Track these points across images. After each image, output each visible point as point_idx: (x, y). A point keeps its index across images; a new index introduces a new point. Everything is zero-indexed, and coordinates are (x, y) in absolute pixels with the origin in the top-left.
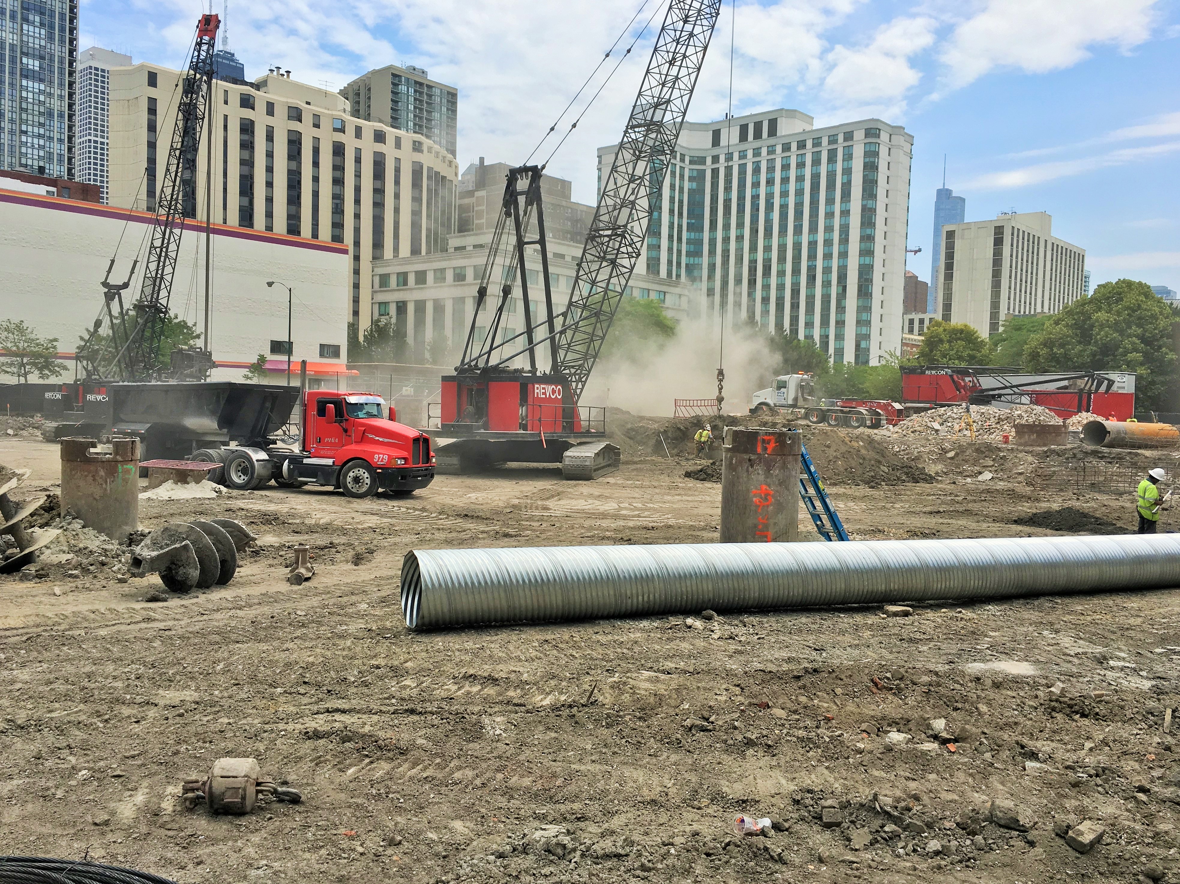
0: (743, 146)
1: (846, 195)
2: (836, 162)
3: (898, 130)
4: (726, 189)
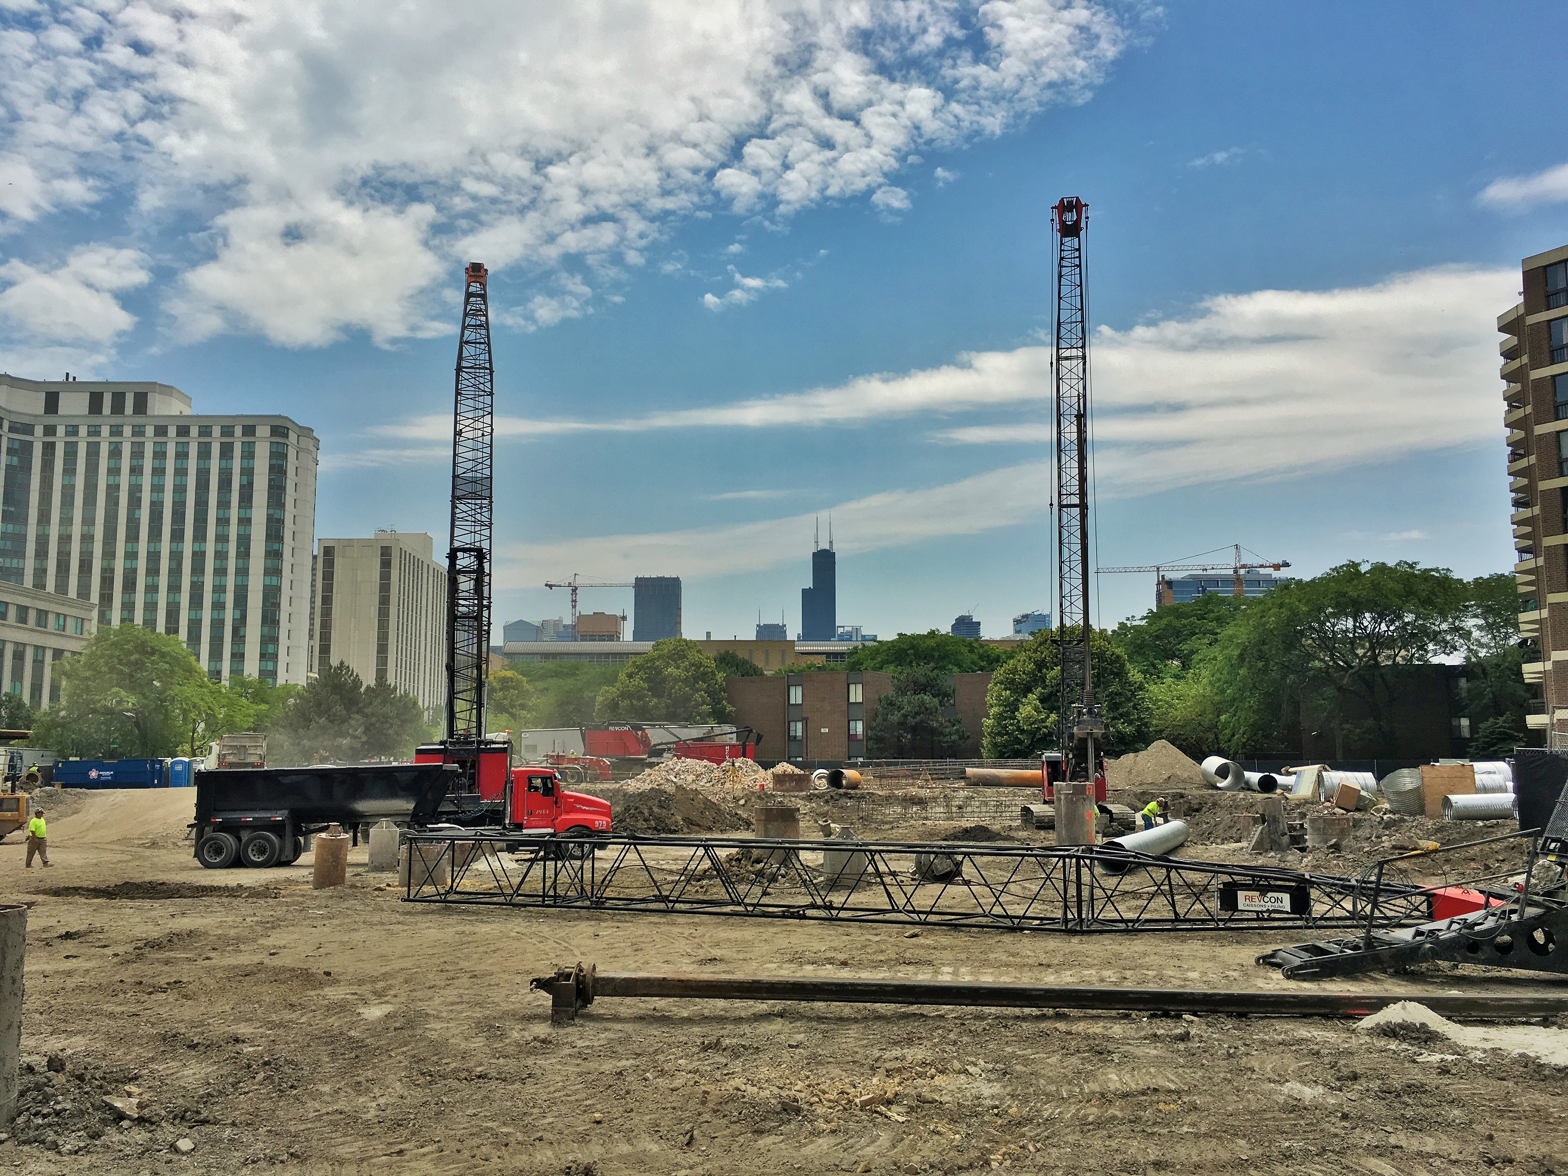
0: (95, 420)
1: (246, 500)
2: (232, 458)
3: (306, 432)
4: (65, 471)
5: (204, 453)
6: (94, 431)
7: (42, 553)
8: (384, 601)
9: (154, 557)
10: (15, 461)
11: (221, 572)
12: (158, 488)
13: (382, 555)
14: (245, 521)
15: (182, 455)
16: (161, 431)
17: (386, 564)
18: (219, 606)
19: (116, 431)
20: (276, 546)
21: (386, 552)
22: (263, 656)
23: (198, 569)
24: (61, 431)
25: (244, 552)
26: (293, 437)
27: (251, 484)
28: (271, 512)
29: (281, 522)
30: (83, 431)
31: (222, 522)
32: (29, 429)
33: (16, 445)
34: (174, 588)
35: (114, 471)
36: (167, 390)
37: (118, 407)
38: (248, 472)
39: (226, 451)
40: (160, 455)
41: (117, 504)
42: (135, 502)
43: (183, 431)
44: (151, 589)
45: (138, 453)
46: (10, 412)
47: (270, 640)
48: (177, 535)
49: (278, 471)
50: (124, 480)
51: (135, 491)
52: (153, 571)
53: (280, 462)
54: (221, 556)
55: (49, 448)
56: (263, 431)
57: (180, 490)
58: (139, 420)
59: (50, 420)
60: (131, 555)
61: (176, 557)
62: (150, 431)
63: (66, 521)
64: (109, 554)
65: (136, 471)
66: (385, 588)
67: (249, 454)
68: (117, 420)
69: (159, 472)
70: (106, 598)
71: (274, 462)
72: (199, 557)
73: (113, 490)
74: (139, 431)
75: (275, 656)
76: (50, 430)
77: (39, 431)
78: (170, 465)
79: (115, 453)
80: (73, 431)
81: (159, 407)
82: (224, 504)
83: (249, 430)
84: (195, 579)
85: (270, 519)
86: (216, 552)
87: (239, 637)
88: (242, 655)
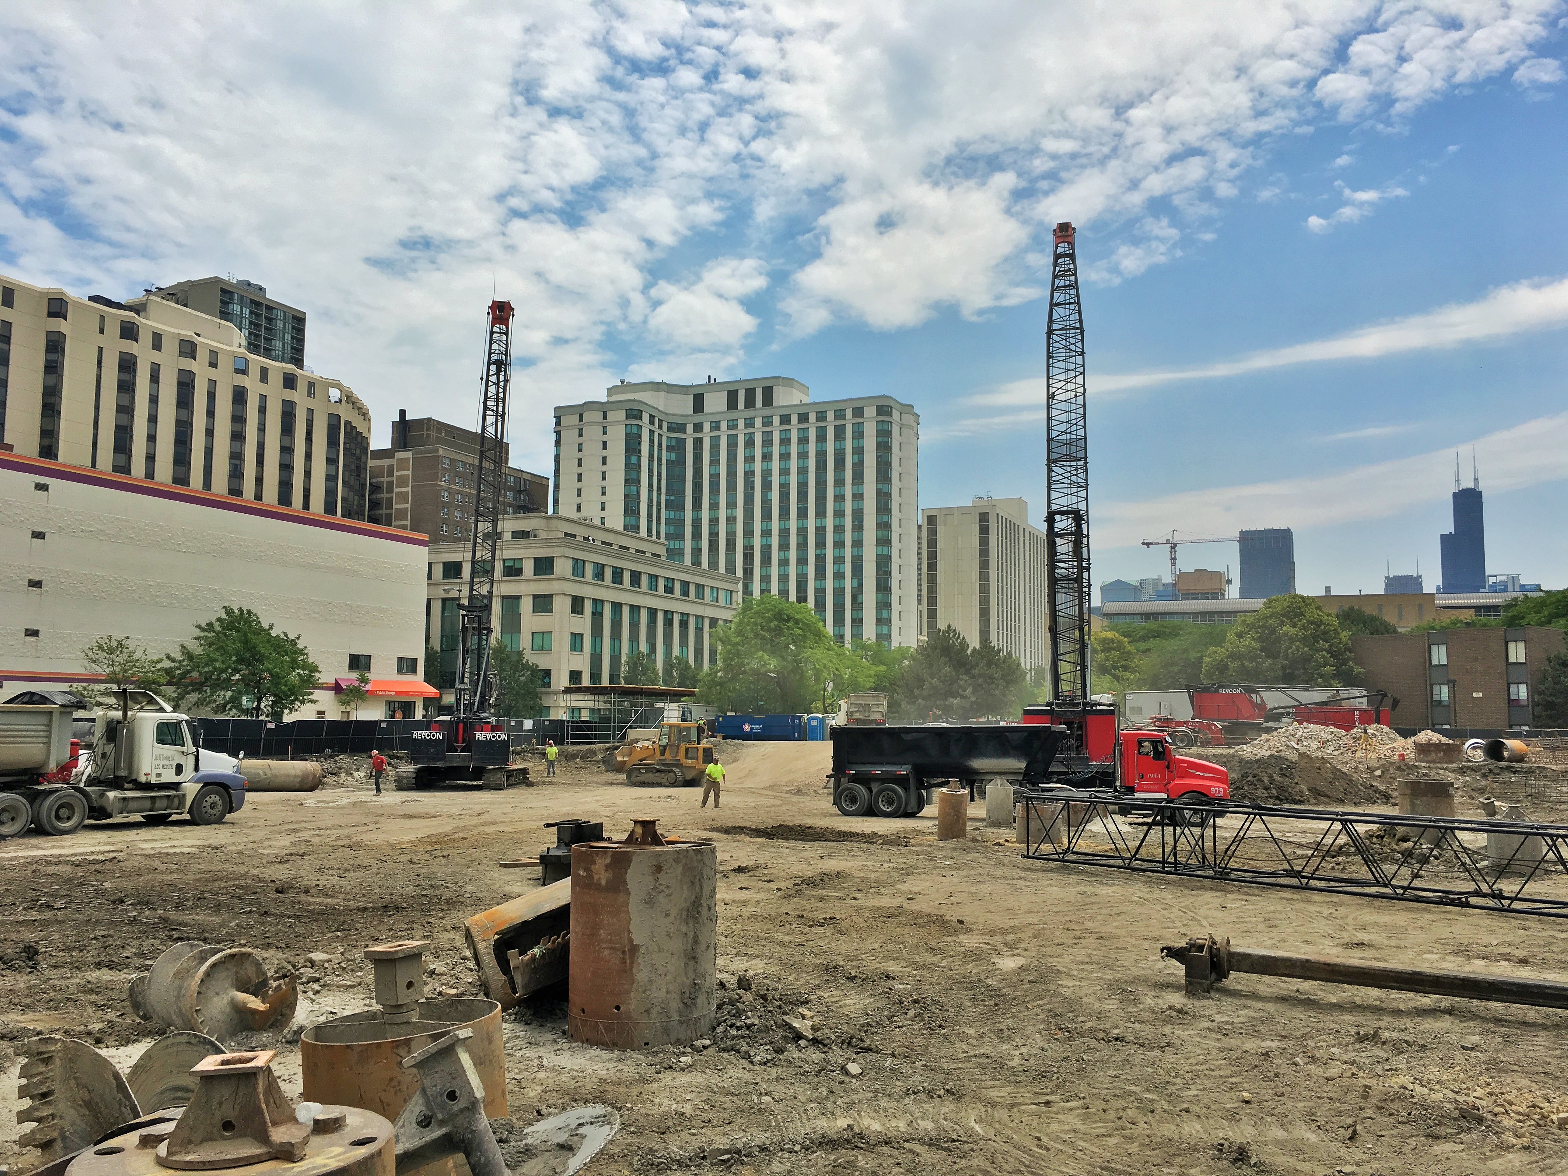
0: (733, 415)
1: (858, 477)
2: (844, 439)
3: (908, 409)
4: (712, 462)
5: (821, 437)
6: (732, 425)
7: (697, 535)
8: (984, 565)
9: (784, 534)
10: (673, 456)
11: (839, 544)
12: (785, 472)
13: (980, 521)
14: (858, 497)
15: (803, 440)
16: (785, 420)
17: (984, 530)
18: (839, 576)
19: (750, 423)
20: (885, 518)
21: (984, 518)
22: (879, 621)
23: (821, 543)
24: (706, 427)
25: (858, 527)
26: (896, 414)
27: (861, 462)
28: (880, 486)
29: (889, 495)
30: (724, 425)
31: (839, 498)
32: (682, 428)
33: (674, 443)
34: (802, 561)
35: (749, 459)
36: (789, 382)
37: (750, 402)
38: (859, 451)
39: (840, 433)
40: (785, 441)
41: (753, 488)
42: (767, 486)
43: (803, 418)
44: (784, 562)
45: (767, 442)
46: (667, 414)
47: (884, 605)
48: (802, 513)
49: (884, 448)
50: (758, 466)
51: (767, 475)
52: (784, 546)
53: (885, 439)
54: (839, 529)
55: (698, 443)
56: (870, 412)
57: (803, 471)
58: (767, 411)
59: (698, 418)
60: (766, 533)
61: (802, 532)
62: (776, 420)
63: (714, 506)
64: (748, 533)
65: (767, 457)
66: (984, 553)
67: (859, 435)
68: (750, 413)
69: (785, 457)
70: (748, 572)
71: (880, 439)
72: (821, 531)
73: (749, 474)
74: (768, 422)
75: (889, 621)
76: (698, 427)
77: (690, 428)
78: (794, 449)
79: (750, 443)
80: (716, 426)
81: (783, 398)
82: (839, 482)
83: (858, 412)
84: (818, 552)
85: (879, 492)
86: (835, 527)
87: (857, 605)
88: (861, 620)
